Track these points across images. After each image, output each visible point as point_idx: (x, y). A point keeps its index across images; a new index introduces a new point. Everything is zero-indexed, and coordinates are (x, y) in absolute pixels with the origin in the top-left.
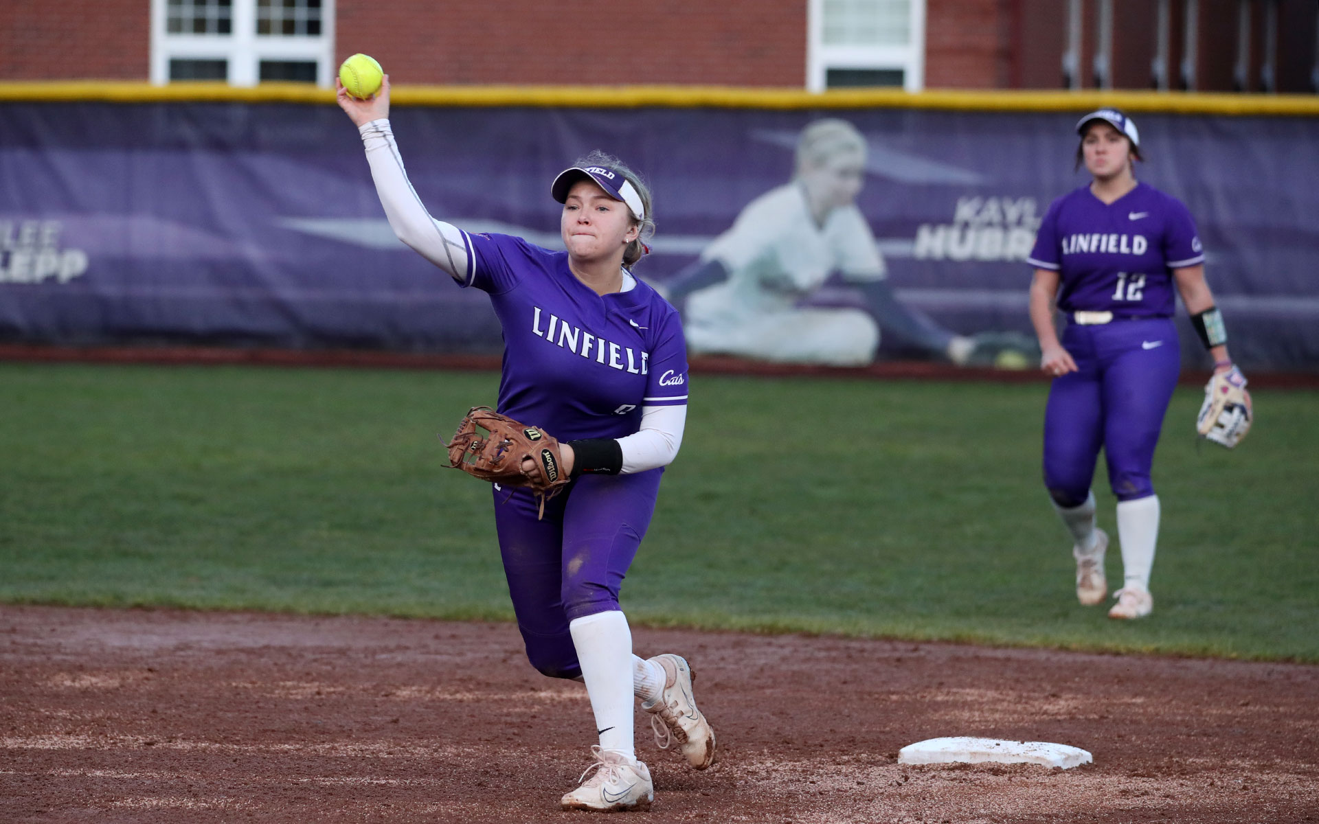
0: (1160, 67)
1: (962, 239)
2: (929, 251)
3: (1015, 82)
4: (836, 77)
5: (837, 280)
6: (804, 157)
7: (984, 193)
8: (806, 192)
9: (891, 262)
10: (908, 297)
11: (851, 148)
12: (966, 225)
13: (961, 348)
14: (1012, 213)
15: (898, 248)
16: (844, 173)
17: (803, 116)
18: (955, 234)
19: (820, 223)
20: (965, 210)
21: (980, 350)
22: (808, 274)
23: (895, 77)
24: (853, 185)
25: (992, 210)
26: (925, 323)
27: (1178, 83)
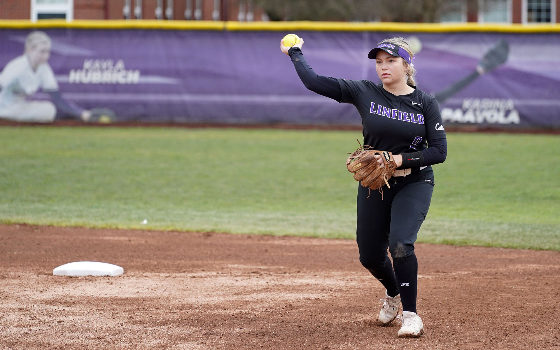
0: (159, 12)
1: (86, 75)
2: (74, 80)
3: (106, 17)
4: (41, 16)
5: (40, 90)
6: (28, 46)
7: (94, 58)
8: (29, 59)
9: (60, 84)
10: (67, 96)
11: (45, 43)
12: (87, 71)
13: (86, 115)
14: (104, 65)
15: (63, 79)
16: (43, 51)
17: (28, 31)
18: (83, 74)
19: (35, 69)
20: (87, 65)
21: (94, 116)
22: (30, 88)
23: (63, 16)
24: (46, 56)
25: (97, 64)
26: (73, 106)
27: (165, 17)
